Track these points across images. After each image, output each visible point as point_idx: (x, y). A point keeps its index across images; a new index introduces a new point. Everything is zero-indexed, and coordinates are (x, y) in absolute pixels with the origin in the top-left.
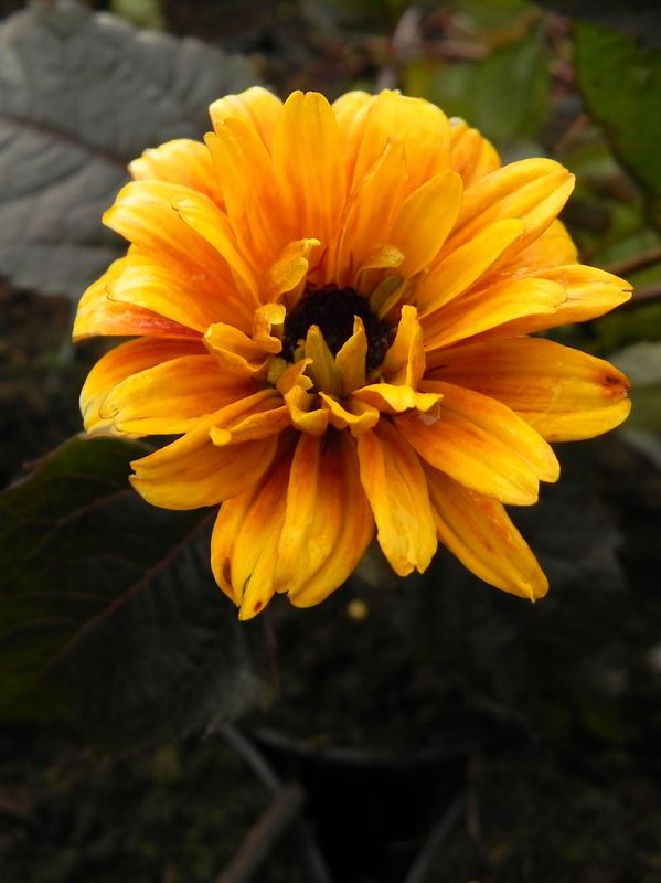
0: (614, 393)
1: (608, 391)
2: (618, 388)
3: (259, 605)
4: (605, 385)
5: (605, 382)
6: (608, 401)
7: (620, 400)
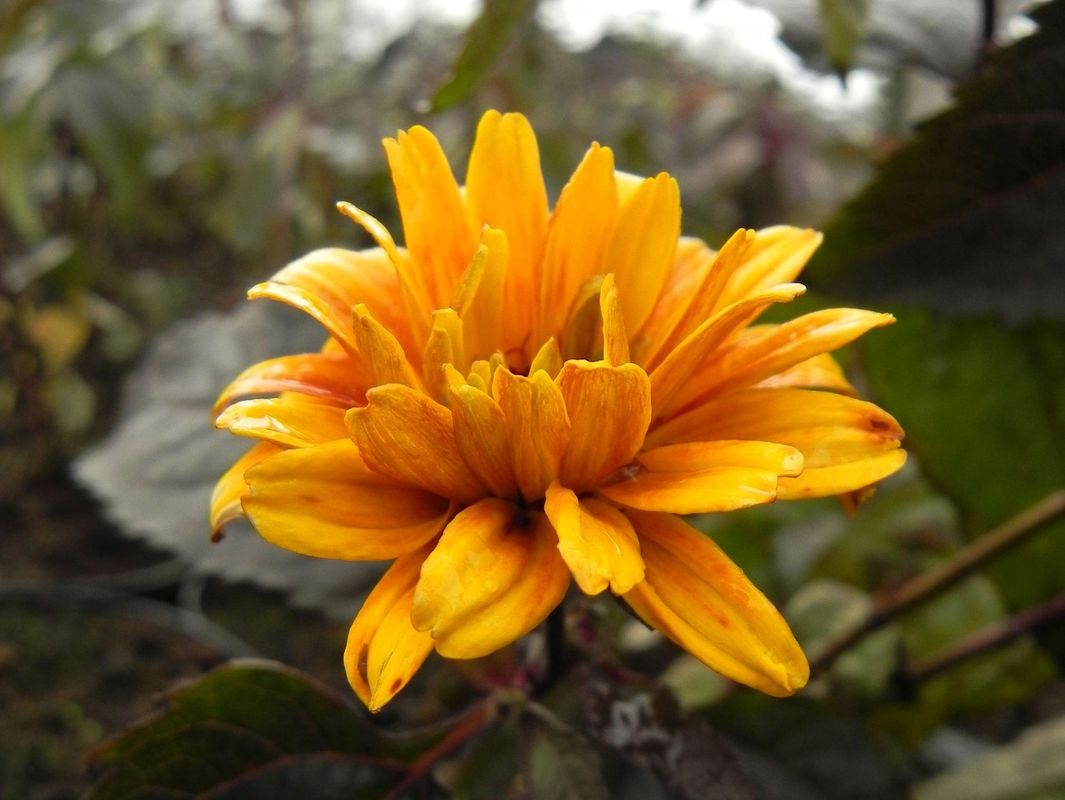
0: (883, 441)
1: (875, 437)
2: (888, 435)
3: (397, 683)
4: (871, 431)
5: (872, 428)
6: (876, 449)
7: (891, 449)
